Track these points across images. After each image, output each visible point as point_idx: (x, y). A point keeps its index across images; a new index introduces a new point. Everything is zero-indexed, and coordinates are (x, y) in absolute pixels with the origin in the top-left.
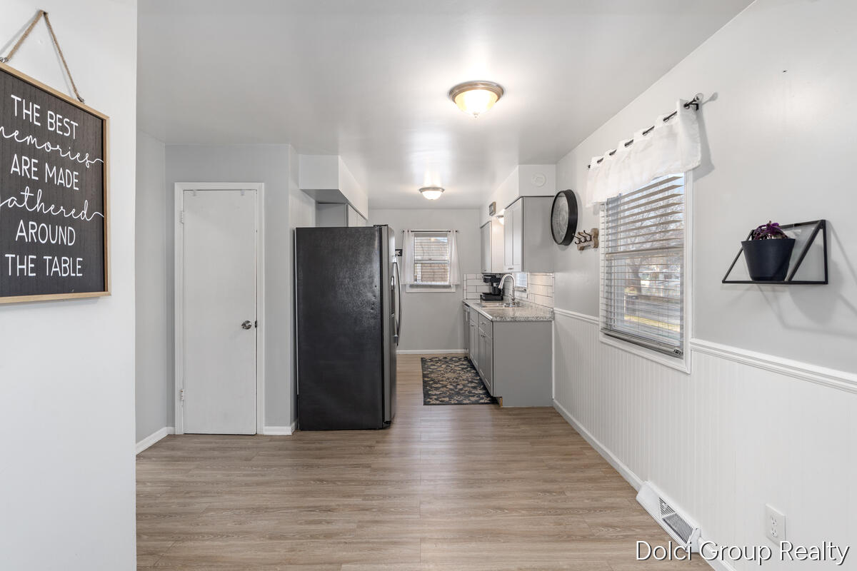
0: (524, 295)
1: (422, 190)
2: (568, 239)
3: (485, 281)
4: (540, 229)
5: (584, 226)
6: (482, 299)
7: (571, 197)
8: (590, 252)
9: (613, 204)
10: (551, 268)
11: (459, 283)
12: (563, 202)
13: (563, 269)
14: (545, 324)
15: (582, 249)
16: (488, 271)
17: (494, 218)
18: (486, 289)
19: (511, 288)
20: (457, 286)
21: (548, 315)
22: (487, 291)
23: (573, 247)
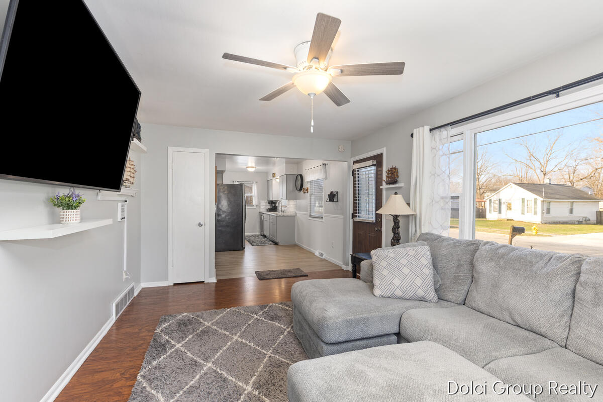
0: (286, 208)
1: (247, 167)
2: (300, 190)
3: (269, 203)
4: (292, 185)
5: (305, 186)
6: (267, 211)
7: (301, 176)
8: (306, 194)
9: (311, 182)
10: (295, 198)
11: (258, 204)
12: (299, 177)
13: (299, 199)
14: (293, 217)
15: (304, 193)
16: (271, 199)
17: (274, 178)
18: (269, 207)
19: (280, 206)
20: (257, 206)
21: (294, 214)
22: (270, 208)
23: (302, 192)
